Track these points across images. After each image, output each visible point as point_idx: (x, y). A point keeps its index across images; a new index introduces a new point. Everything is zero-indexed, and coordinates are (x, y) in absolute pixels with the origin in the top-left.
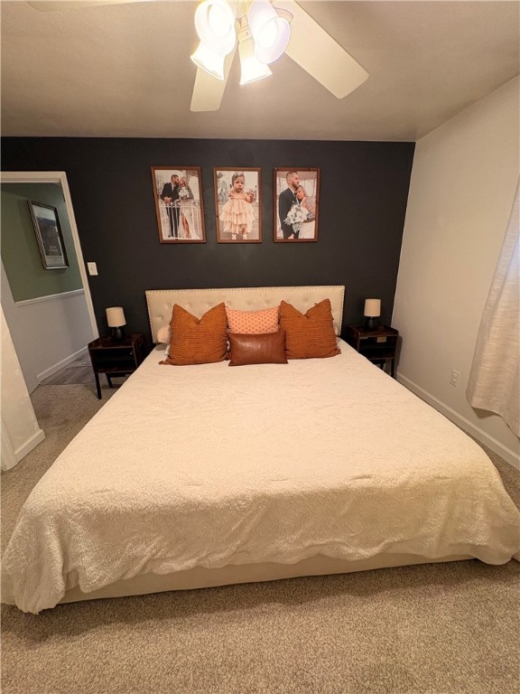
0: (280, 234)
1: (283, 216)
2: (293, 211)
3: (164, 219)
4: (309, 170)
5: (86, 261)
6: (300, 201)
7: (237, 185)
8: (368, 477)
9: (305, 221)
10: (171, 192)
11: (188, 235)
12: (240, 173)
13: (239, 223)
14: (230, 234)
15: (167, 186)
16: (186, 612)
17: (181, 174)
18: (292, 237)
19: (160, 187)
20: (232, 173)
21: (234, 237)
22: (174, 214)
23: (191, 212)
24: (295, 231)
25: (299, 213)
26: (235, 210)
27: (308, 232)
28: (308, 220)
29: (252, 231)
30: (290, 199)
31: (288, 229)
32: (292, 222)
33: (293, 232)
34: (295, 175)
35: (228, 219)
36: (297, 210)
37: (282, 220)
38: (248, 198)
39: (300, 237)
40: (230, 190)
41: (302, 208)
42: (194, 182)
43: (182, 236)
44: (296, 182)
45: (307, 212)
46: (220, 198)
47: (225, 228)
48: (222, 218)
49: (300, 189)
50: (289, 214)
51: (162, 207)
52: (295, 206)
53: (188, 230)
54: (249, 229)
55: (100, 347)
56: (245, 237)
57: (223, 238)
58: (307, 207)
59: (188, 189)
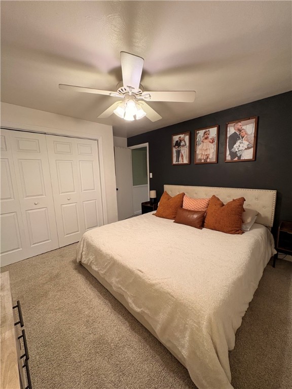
0: (228, 158)
1: (231, 147)
2: (238, 144)
3: (175, 155)
4: (249, 119)
5: (150, 173)
6: (243, 137)
7: (206, 136)
8: (142, 272)
9: (246, 149)
10: (178, 144)
11: (183, 162)
12: (207, 130)
13: (206, 154)
14: (201, 160)
15: (177, 142)
16: (95, 287)
17: (182, 136)
18: (236, 159)
19: (174, 143)
20: (204, 131)
21: (203, 161)
22: (178, 152)
23: (185, 151)
24: (239, 155)
25: (241, 145)
26: (204, 148)
27: (248, 155)
28: (248, 148)
29: (212, 158)
30: (235, 138)
31: (233, 154)
32: (236, 150)
33: (237, 156)
34: (240, 124)
35: (201, 152)
36: (240, 143)
37: (230, 150)
38: (211, 141)
39: (242, 158)
40: (202, 139)
41: (244, 142)
42: (187, 138)
43: (180, 162)
44: (240, 127)
45: (247, 143)
46: (197, 143)
47: (199, 157)
48: (197, 152)
49: (242, 131)
50: (235, 146)
51: (174, 150)
52: (239, 141)
53: (183, 159)
54: (210, 157)
55: (149, 205)
56: (208, 160)
57: (197, 161)
58: (247, 140)
59: (185, 142)
